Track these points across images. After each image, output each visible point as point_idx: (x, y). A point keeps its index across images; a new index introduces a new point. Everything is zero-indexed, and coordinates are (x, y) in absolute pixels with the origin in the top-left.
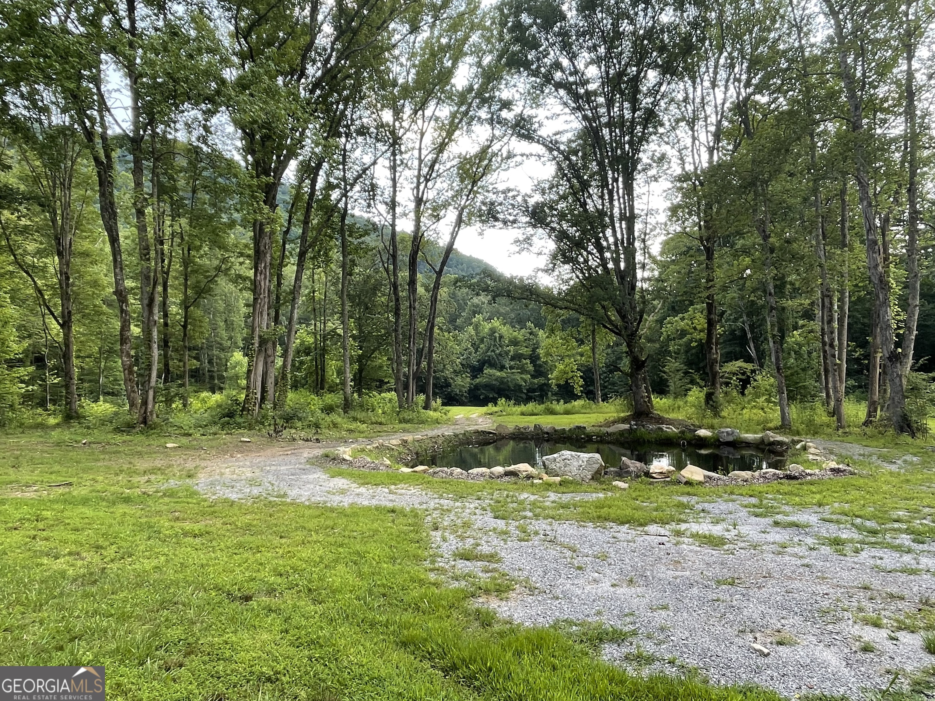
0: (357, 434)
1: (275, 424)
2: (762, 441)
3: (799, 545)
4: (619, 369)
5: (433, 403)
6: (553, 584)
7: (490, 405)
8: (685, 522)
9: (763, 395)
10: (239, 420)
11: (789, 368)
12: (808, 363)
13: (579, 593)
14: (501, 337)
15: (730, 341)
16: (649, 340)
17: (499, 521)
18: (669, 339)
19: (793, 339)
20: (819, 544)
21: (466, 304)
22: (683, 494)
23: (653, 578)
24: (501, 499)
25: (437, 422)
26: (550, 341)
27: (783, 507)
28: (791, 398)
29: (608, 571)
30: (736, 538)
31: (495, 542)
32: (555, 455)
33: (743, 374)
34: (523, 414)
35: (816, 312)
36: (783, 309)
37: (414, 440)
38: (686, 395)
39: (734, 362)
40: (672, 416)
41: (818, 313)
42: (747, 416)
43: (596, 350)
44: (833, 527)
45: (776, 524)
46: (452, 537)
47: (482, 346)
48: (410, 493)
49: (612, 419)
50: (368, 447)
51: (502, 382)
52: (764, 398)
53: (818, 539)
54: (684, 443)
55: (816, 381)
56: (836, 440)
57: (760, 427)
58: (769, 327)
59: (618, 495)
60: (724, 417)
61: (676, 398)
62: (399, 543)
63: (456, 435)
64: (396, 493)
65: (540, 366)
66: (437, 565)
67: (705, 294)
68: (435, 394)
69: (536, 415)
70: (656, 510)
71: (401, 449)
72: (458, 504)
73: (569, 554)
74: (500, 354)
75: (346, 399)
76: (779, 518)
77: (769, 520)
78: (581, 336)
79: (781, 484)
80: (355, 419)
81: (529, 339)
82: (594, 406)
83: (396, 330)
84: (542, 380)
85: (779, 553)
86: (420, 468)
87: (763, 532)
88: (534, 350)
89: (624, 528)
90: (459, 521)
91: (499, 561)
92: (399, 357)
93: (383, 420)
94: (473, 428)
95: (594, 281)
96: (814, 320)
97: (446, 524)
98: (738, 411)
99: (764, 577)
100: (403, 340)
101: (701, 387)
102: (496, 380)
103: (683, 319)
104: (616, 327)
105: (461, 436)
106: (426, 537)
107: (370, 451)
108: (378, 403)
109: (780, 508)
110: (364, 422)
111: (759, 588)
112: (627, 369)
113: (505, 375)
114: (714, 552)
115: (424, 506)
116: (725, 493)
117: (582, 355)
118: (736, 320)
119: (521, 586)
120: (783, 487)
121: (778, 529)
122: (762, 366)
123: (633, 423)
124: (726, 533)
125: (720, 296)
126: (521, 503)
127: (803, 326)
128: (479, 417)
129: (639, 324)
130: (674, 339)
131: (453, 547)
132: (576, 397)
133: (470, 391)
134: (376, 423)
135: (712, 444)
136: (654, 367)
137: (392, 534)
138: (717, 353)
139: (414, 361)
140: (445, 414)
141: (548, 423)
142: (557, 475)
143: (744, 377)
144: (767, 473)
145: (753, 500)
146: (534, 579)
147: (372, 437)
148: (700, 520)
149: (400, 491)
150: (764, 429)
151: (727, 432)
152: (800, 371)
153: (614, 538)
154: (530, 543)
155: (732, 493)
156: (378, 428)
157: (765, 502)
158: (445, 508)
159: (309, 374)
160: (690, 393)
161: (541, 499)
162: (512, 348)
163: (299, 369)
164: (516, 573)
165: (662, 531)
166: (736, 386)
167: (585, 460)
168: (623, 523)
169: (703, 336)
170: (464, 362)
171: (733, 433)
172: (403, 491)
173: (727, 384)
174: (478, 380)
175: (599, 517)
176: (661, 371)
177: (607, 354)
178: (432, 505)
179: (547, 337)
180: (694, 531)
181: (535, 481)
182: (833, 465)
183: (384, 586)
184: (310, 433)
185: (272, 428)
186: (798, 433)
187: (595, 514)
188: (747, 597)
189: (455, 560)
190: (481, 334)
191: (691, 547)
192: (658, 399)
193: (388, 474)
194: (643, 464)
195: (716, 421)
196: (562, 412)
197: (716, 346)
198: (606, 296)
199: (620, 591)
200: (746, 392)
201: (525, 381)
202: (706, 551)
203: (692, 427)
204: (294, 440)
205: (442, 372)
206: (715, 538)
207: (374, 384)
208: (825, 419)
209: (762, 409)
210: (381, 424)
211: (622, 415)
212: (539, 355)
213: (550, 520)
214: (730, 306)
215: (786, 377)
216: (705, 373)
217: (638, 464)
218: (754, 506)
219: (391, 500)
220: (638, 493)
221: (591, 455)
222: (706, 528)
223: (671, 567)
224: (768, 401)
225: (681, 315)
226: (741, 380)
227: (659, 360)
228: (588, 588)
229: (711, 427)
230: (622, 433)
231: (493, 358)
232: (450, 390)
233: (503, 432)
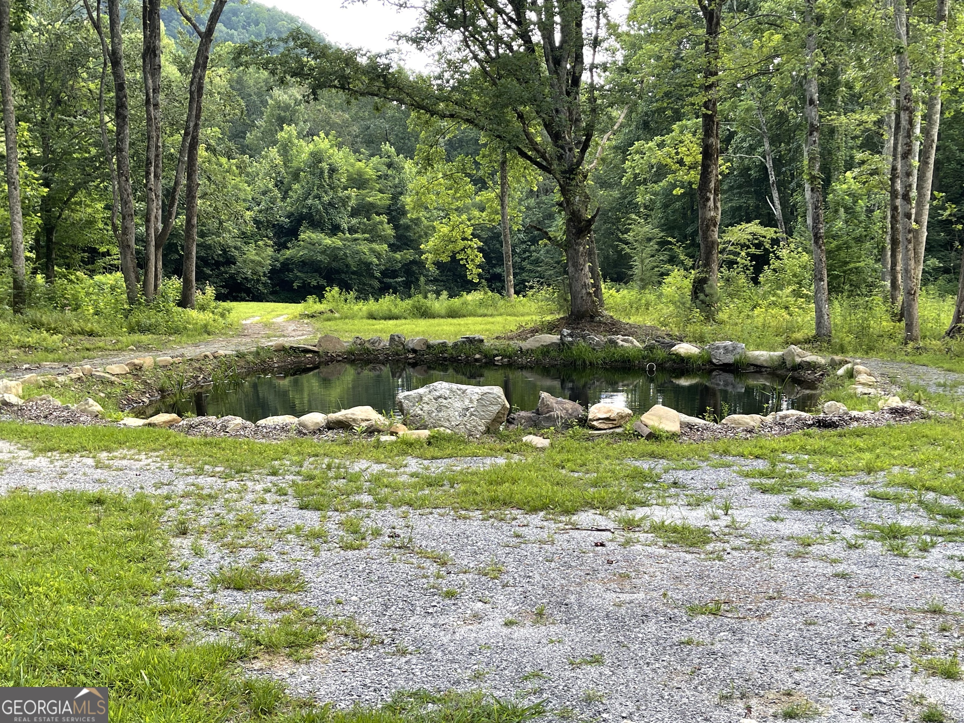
0: (40, 354)
2: (783, 361)
3: (831, 539)
4: (546, 235)
5: (198, 296)
6: (398, 626)
7: (311, 299)
8: (643, 504)
9: (789, 284)
11: (834, 237)
12: (866, 228)
13: (445, 640)
14: (333, 170)
15: (740, 187)
16: (603, 184)
17: (308, 514)
18: (636, 181)
19: (845, 186)
20: (865, 537)
21: (264, 103)
22: (642, 456)
23: (580, 607)
24: (316, 472)
25: (206, 330)
26: (423, 180)
27: (809, 475)
28: (834, 289)
29: (500, 598)
30: (727, 530)
31: (297, 555)
32: (421, 391)
33: (758, 246)
34: (372, 316)
35: (886, 137)
36: (832, 131)
37: (156, 366)
38: (660, 283)
39: (744, 225)
40: (634, 320)
41: (888, 137)
42: (761, 320)
43: (507, 199)
44: (889, 508)
45: (797, 504)
46: (212, 548)
47: (296, 186)
48: (138, 465)
49: (530, 326)
50: (61, 379)
51: (335, 258)
52: (790, 289)
53: (864, 529)
54: (651, 367)
55: (877, 261)
56: (903, 361)
57: (780, 339)
58: (806, 162)
59: (530, 460)
60: (722, 322)
61: (643, 288)
62: (103, 563)
63: (240, 355)
64: (109, 467)
65: (407, 228)
66: (176, 603)
67: (700, 99)
68: (201, 278)
69: (397, 318)
70: (595, 485)
71: (130, 382)
72: (233, 484)
73: (433, 568)
74: (331, 204)
75: (18, 286)
76: (802, 493)
77: (784, 499)
78: (481, 173)
79: (809, 435)
80: (37, 325)
81: (386, 177)
82: (502, 302)
83: (119, 150)
84: (409, 255)
85: (798, 556)
86: (163, 417)
87: (774, 520)
88: (395, 198)
89: (536, 519)
90: (231, 516)
91: (302, 588)
92: (125, 203)
93: (96, 327)
94: (274, 342)
95: (504, 66)
96: (880, 153)
97: (203, 522)
98: (746, 311)
99: (771, 598)
100: (135, 169)
101: (686, 269)
102: (323, 252)
103: (661, 145)
104: (543, 156)
105: (250, 358)
106: (162, 549)
107: (64, 386)
108: (88, 294)
109: (803, 476)
110: (56, 331)
111: (759, 617)
112: (561, 236)
114: (689, 557)
115: (165, 491)
116: (715, 452)
117: (482, 210)
118: (752, 149)
119: (337, 634)
120: (811, 441)
121: (799, 514)
122: (790, 233)
123: (566, 331)
124: (711, 523)
125: (727, 104)
126: (353, 478)
127: (863, 162)
128: (289, 321)
129: (583, 151)
130: (645, 182)
131: (213, 568)
132: (470, 287)
133: (274, 273)
134: (82, 332)
135: (699, 369)
136: (609, 233)
137: (91, 546)
138: (716, 207)
139: (157, 211)
140: (223, 315)
141: (418, 333)
142: (425, 427)
143: (758, 252)
144: (786, 417)
145: (761, 465)
146: (363, 619)
147: (71, 361)
148: (669, 500)
149: (117, 463)
150: (787, 343)
151: (725, 348)
152: (853, 244)
153: (518, 536)
154: (363, 553)
155: (726, 452)
156: (86, 342)
157: (780, 467)
158: (205, 492)
160: (668, 279)
161: (392, 471)
162: (353, 193)
164: (331, 610)
165: (602, 522)
166: (746, 268)
167: (477, 397)
168: (534, 510)
169: (694, 176)
170: (261, 217)
171: (735, 348)
172: (125, 462)
173: (731, 264)
174: (288, 253)
175: (493, 501)
176: (620, 240)
177: (528, 208)
178: (180, 486)
179: (419, 173)
180: (657, 520)
181: (383, 438)
182: (895, 402)
183: (61, 648)
186: (842, 349)
187: (486, 494)
188: (739, 636)
189: (214, 591)
190: (295, 164)
191: (649, 549)
192: (613, 291)
193: (95, 430)
194: (577, 405)
195: (708, 329)
196: (443, 312)
197: (716, 195)
198: (526, 95)
199: (519, 633)
200: (761, 279)
201: (378, 256)
202: (675, 555)
203: (667, 340)
205: (218, 235)
206: (691, 532)
207: (78, 256)
208: (887, 324)
209: (787, 308)
210: (91, 334)
211: (549, 318)
212: (403, 206)
213: (404, 508)
214: (743, 123)
215: (829, 252)
216: (694, 244)
217: (569, 405)
218: (762, 474)
219: (98, 481)
220: (564, 456)
221: (485, 389)
222: (677, 515)
223: (613, 586)
224: (797, 294)
225: (658, 138)
226: (753, 257)
227: (618, 220)
228: (463, 631)
229: (700, 339)
230: (546, 350)
231: (318, 211)
232: (233, 270)
233: (333, 349)
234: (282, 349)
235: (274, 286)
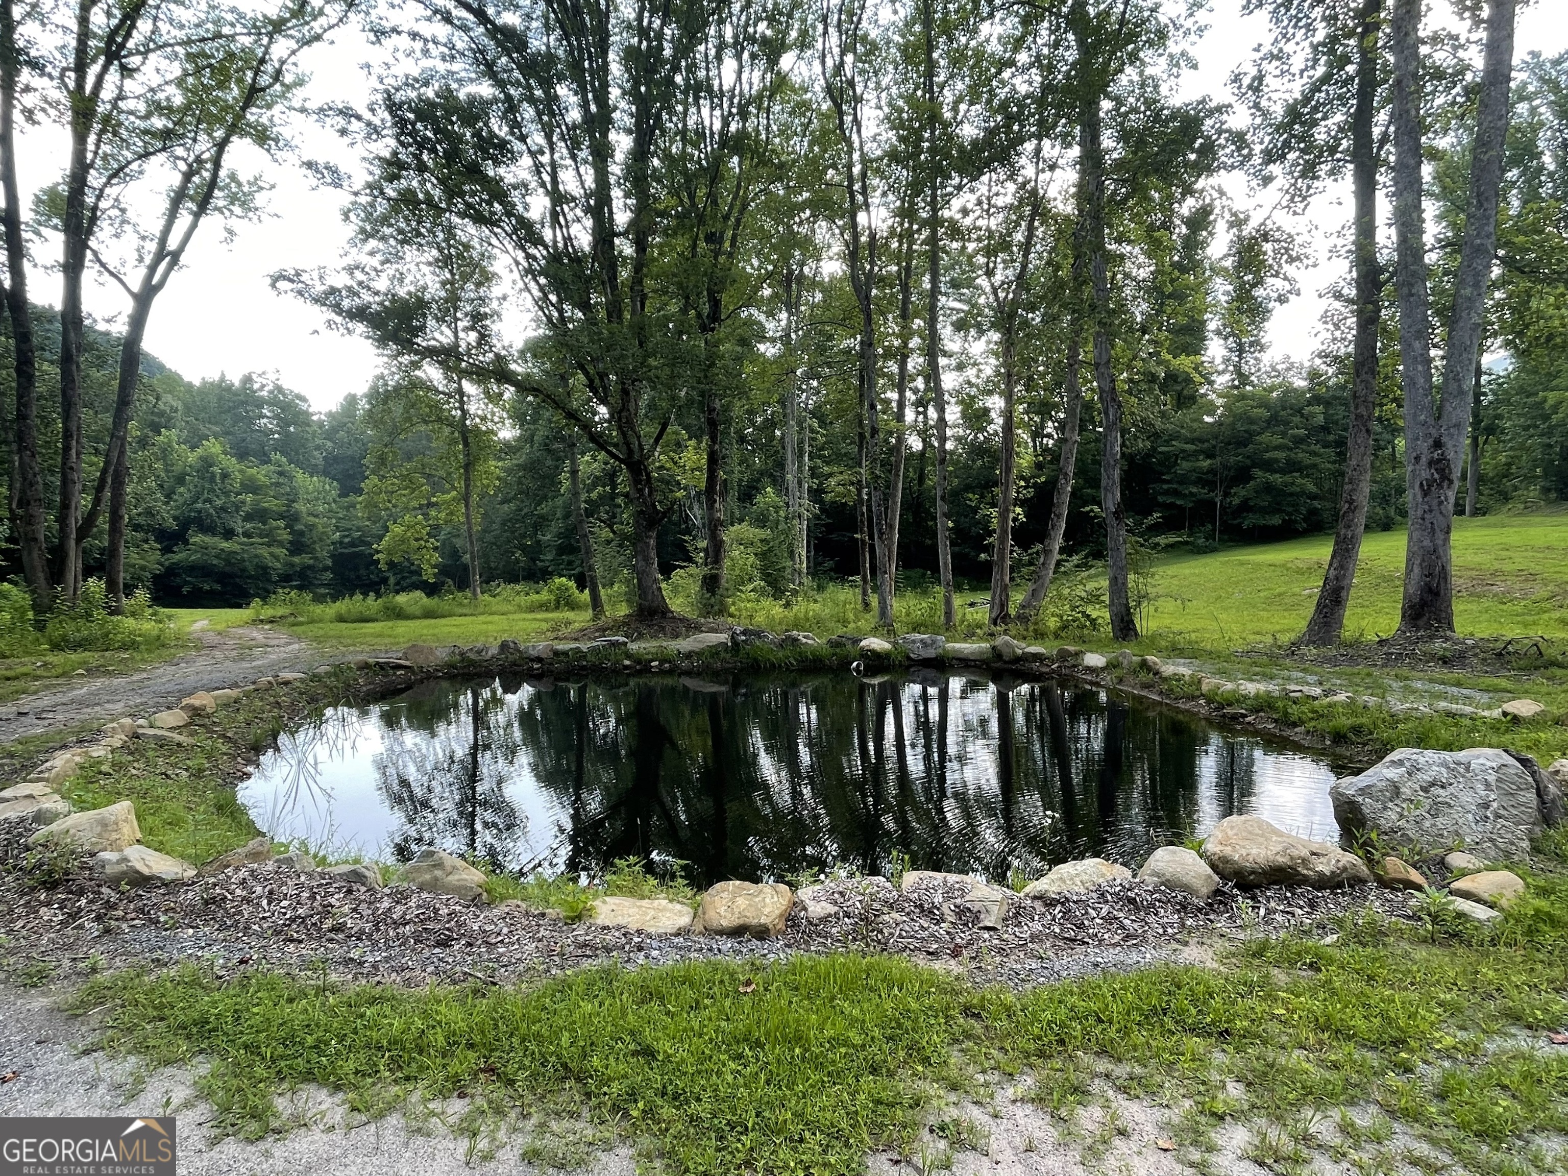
2: (996, 655)
37: (218, 706)
47: (181, 490)
50: (95, 752)
74: (223, 508)
84: (305, 559)
88: (289, 504)
92: (30, 485)
102: (218, 556)
113: (237, 548)
133: (160, 577)
138: (720, 509)
151: (922, 641)
162: (249, 498)
171: (932, 642)
174: (176, 558)
197: (720, 497)
212: (298, 513)
230: (714, 651)
233: (425, 662)
234: (365, 666)
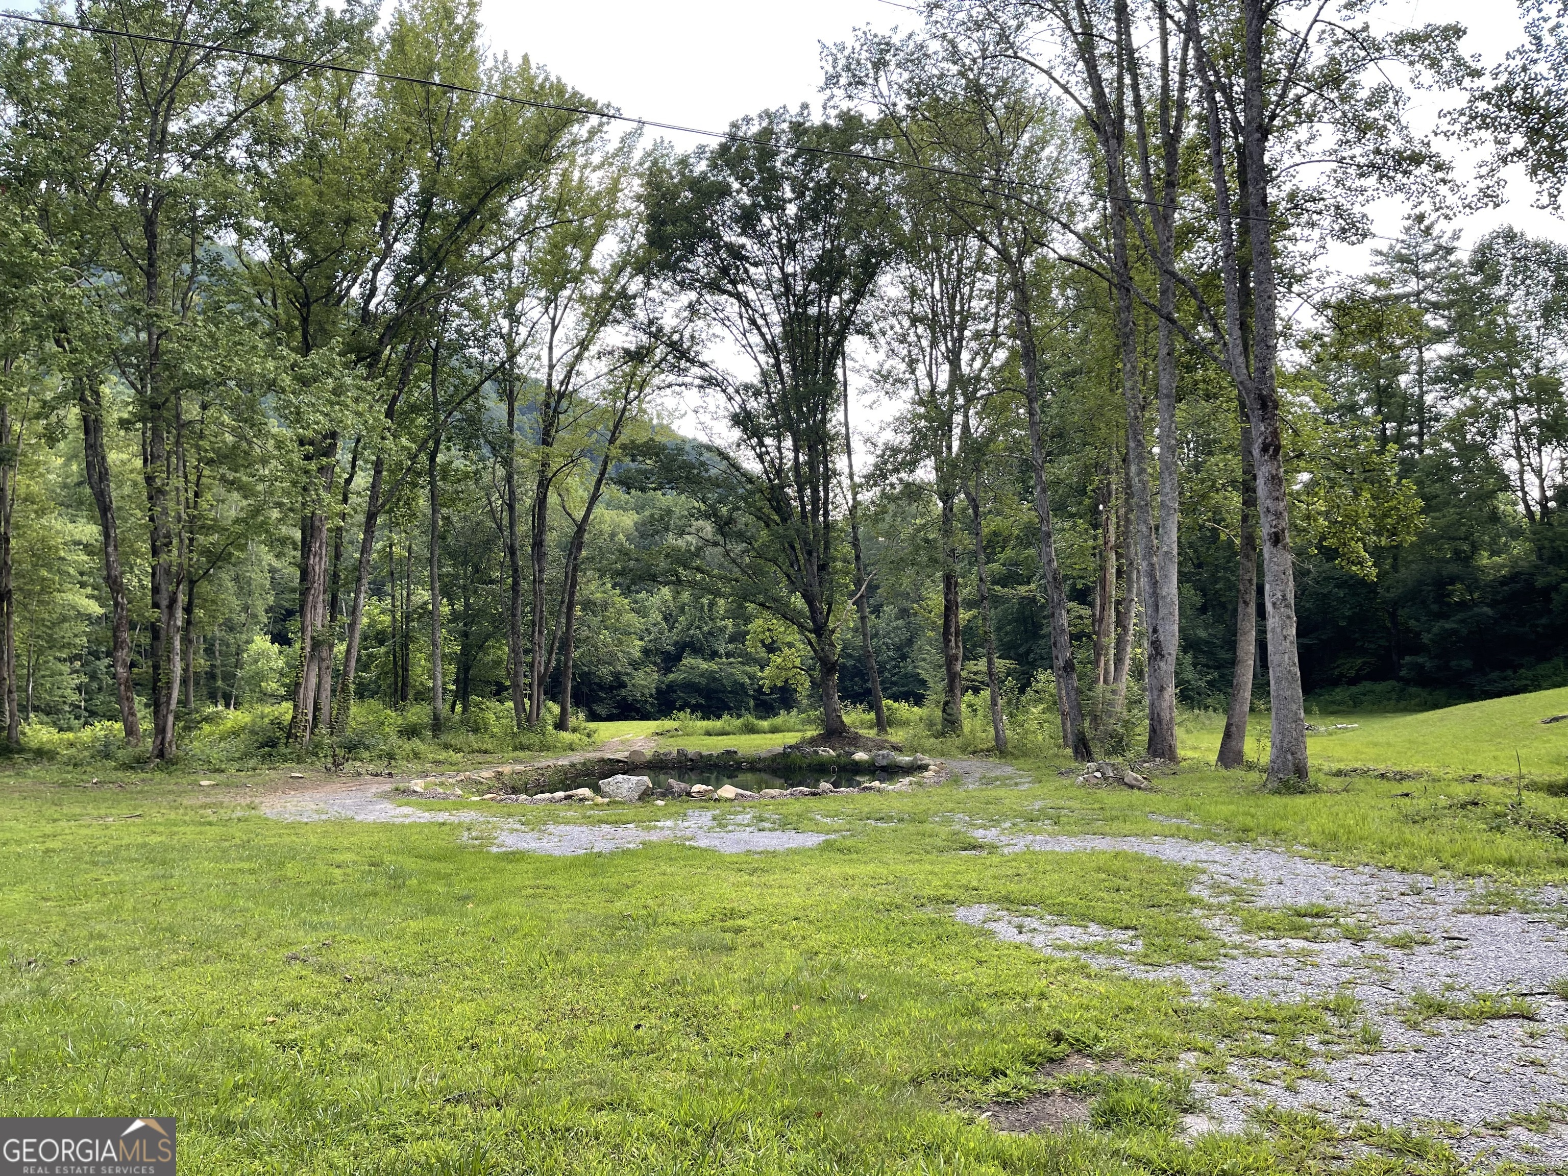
0: (446, 767)
1: (334, 756)
2: (912, 764)
5: (572, 719)
10: (283, 750)
37: (513, 773)
47: (681, 619)
50: (451, 780)
51: (712, 680)
74: (710, 633)
75: (436, 717)
80: (447, 747)
83: (513, 615)
92: (517, 653)
93: (490, 747)
102: (702, 675)
105: (579, 766)
107: (450, 783)
110: (460, 750)
113: (715, 667)
128: (644, 738)
129: (828, 615)
133: (659, 694)
134: (478, 751)
135: (866, 769)
138: (957, 646)
139: (540, 659)
140: (589, 736)
151: (883, 755)
156: (479, 757)
159: (383, 674)
162: (730, 623)
163: (365, 667)
167: (634, 782)
170: (651, 646)
171: (888, 756)
174: (671, 677)
181: (587, 803)
184: (380, 766)
185: (330, 760)
193: (454, 802)
197: (957, 637)
204: (359, 774)
205: (610, 664)
210: (486, 752)
221: (640, 778)
231: (699, 640)
232: (624, 692)
233: (638, 760)
234: (602, 760)
235: (660, 705)
